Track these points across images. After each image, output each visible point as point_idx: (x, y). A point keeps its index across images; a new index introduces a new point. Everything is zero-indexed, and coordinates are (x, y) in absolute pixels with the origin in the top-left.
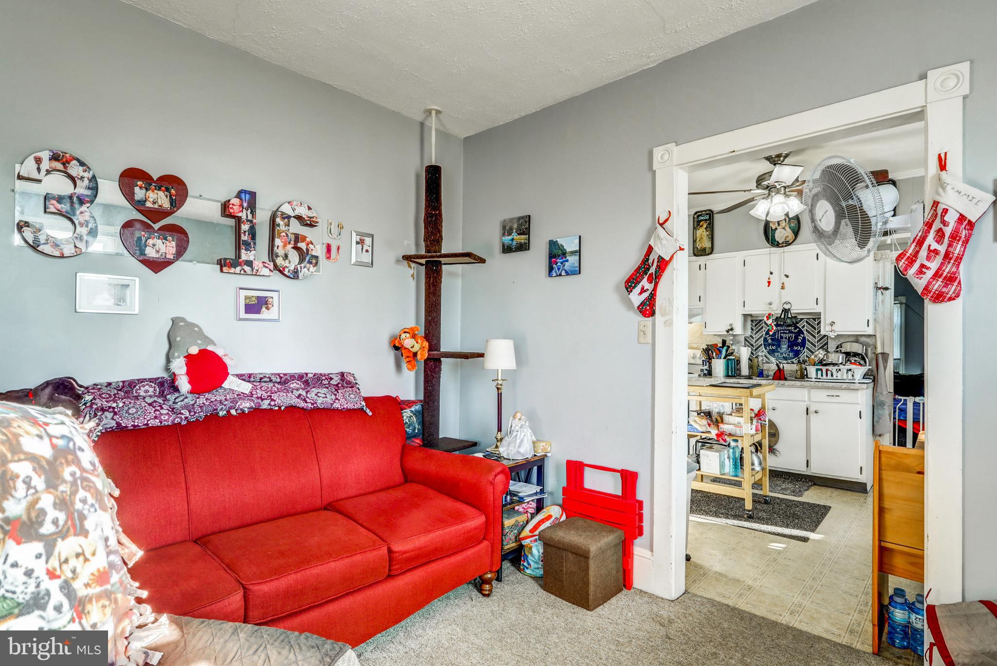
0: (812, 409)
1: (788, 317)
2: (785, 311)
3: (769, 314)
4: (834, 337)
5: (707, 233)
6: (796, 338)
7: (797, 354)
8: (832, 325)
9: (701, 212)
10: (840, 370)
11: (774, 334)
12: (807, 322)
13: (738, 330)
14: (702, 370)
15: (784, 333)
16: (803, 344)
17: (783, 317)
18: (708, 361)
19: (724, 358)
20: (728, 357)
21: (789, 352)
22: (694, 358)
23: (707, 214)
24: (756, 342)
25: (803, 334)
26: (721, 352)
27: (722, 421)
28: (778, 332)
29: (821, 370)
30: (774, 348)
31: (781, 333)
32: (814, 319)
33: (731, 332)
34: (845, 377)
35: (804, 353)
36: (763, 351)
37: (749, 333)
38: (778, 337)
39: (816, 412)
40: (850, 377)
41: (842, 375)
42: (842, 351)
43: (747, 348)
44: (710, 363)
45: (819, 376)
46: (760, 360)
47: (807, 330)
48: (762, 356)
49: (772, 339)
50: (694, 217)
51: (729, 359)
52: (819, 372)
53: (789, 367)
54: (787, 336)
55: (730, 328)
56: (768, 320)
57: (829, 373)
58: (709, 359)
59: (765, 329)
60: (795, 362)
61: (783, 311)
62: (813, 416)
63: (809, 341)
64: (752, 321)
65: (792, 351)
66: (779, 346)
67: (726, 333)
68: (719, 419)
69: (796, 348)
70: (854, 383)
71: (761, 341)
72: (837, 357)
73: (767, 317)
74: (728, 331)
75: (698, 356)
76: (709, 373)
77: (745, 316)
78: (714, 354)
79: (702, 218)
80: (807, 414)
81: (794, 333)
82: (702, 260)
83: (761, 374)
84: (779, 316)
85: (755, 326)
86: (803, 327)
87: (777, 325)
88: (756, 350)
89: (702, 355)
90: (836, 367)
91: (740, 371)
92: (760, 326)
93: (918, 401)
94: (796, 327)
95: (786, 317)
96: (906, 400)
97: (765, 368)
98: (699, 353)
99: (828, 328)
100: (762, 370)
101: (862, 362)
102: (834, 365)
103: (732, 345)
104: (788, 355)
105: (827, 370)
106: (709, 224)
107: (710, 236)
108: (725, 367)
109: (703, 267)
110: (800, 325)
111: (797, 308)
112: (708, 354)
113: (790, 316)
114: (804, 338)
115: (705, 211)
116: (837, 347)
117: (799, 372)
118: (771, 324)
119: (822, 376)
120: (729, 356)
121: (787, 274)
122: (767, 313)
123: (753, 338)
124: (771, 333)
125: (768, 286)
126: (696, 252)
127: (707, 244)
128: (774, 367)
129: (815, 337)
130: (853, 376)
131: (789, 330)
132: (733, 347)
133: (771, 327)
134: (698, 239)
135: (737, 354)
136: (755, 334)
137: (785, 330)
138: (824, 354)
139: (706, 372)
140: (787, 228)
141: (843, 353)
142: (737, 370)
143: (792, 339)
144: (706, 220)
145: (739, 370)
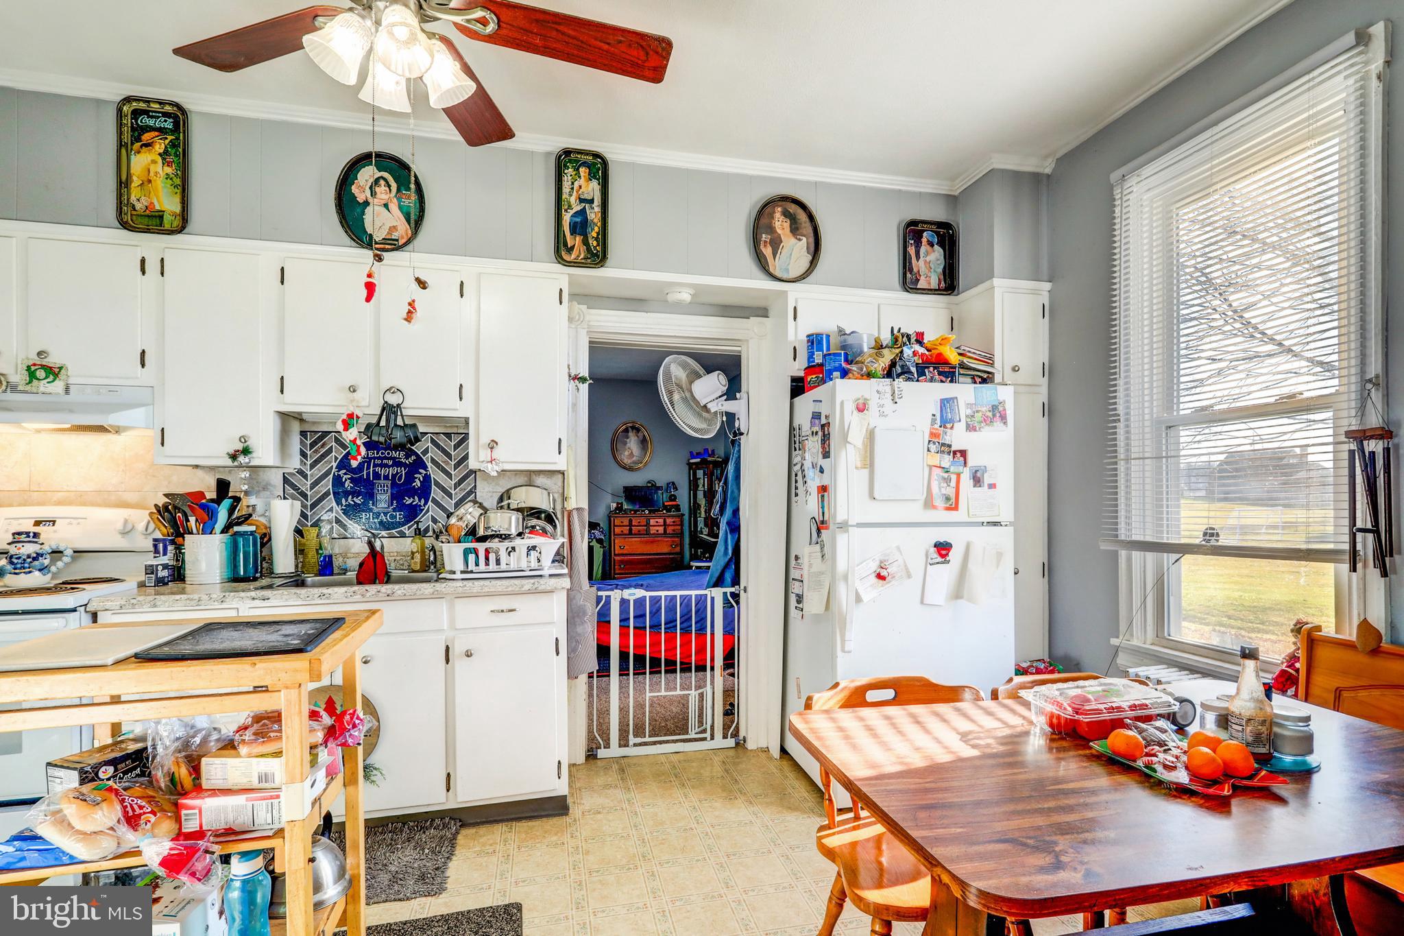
0: (457, 651)
1: (396, 425)
2: (390, 410)
3: (351, 416)
4: (495, 474)
5: (168, 170)
6: (410, 478)
7: (412, 513)
8: (492, 448)
9: (147, 101)
10: (513, 549)
11: (360, 467)
12: (433, 441)
13: (265, 452)
14: (150, 570)
15: (382, 466)
16: (424, 492)
17: (383, 423)
18: (173, 542)
19: (222, 532)
20: (236, 529)
21: (394, 510)
22: (125, 533)
23: (166, 115)
24: (313, 486)
25: (425, 468)
26: (212, 515)
27: (198, 789)
28: (370, 462)
29: (476, 551)
30: (358, 500)
31: (375, 465)
32: (448, 435)
33: (242, 459)
34: (524, 565)
35: (428, 511)
36: (331, 510)
37: (295, 463)
38: (368, 474)
39: (469, 654)
40: (534, 564)
41: (519, 559)
42: (512, 507)
43: (289, 502)
44: (179, 548)
45: (472, 566)
46: (324, 531)
47: (433, 461)
48: (330, 522)
49: (352, 480)
50: (120, 110)
51: (236, 533)
52: (472, 557)
53: (397, 547)
54: (391, 471)
55: (240, 447)
56: (346, 429)
57: (492, 557)
58: (178, 533)
59: (338, 453)
60: (407, 532)
61: (383, 409)
62: (459, 663)
63: (438, 484)
64: (303, 434)
65: (401, 507)
66: (370, 495)
67: (229, 462)
68: (183, 773)
69: (408, 501)
70: (541, 576)
71: (327, 484)
72: (507, 520)
73: (344, 422)
74: (234, 457)
75: (141, 526)
76: (178, 574)
77: (286, 417)
78: (192, 519)
79: (151, 122)
80: (447, 661)
81: (405, 465)
82: (151, 245)
83: (326, 567)
84: (374, 421)
85: (312, 445)
86: (426, 452)
87: (369, 445)
88: (313, 506)
89: (152, 526)
90: (507, 544)
91: (271, 563)
92: (323, 446)
93: (626, 597)
94: (410, 453)
95: (392, 425)
96: (608, 597)
97: (337, 551)
98: (141, 518)
99: (485, 454)
100: (330, 557)
101: (549, 528)
102: (504, 537)
103: (247, 493)
104: (393, 517)
105: (487, 552)
106: (174, 145)
107: (178, 181)
108: (225, 554)
109: (152, 266)
110: (418, 448)
111: (415, 406)
112: (174, 523)
113: (400, 422)
114: (427, 478)
115: (161, 103)
116: (501, 499)
117: (418, 556)
118: (354, 441)
119: (477, 565)
120: (239, 524)
121: (423, 278)
122: (344, 412)
123: (305, 477)
124: (354, 464)
125: (368, 299)
126: (127, 218)
127: (169, 203)
128: (359, 548)
129: (449, 475)
130: (539, 561)
131: (393, 459)
132: (252, 500)
133: (355, 448)
134: (136, 182)
135: (263, 520)
136: (312, 466)
137: (386, 458)
138: (478, 515)
139: (163, 573)
140: (394, 207)
141: (518, 510)
142: (263, 559)
143: (400, 480)
144: (161, 130)
145: (270, 560)
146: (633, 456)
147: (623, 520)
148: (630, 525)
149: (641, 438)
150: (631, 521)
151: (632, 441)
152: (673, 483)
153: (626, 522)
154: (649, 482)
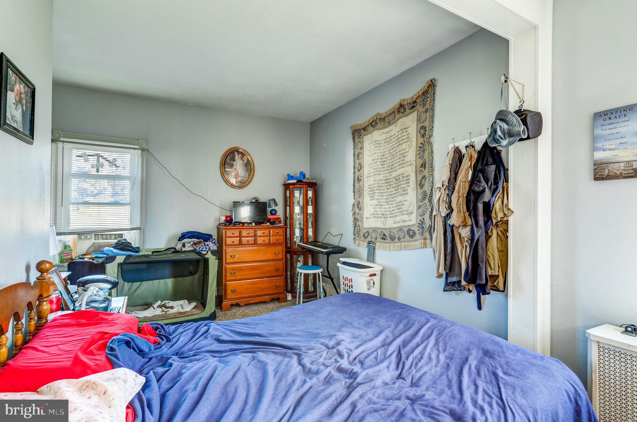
146: (239, 176)
147: (233, 231)
148: (240, 236)
149: (246, 161)
150: (240, 232)
151: (238, 164)
152: (274, 200)
153: (237, 233)
154: (253, 198)
